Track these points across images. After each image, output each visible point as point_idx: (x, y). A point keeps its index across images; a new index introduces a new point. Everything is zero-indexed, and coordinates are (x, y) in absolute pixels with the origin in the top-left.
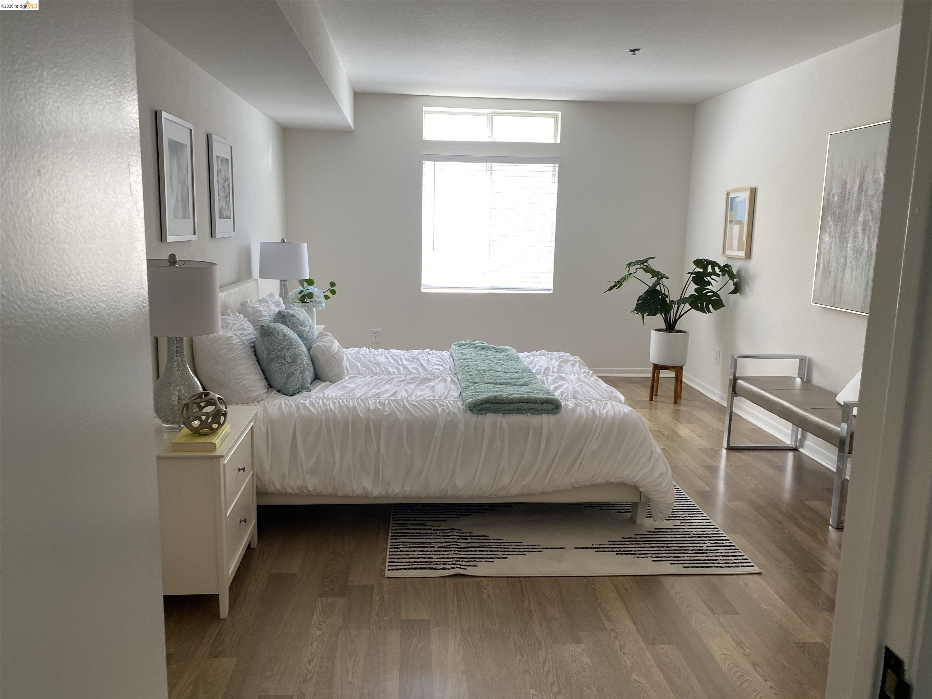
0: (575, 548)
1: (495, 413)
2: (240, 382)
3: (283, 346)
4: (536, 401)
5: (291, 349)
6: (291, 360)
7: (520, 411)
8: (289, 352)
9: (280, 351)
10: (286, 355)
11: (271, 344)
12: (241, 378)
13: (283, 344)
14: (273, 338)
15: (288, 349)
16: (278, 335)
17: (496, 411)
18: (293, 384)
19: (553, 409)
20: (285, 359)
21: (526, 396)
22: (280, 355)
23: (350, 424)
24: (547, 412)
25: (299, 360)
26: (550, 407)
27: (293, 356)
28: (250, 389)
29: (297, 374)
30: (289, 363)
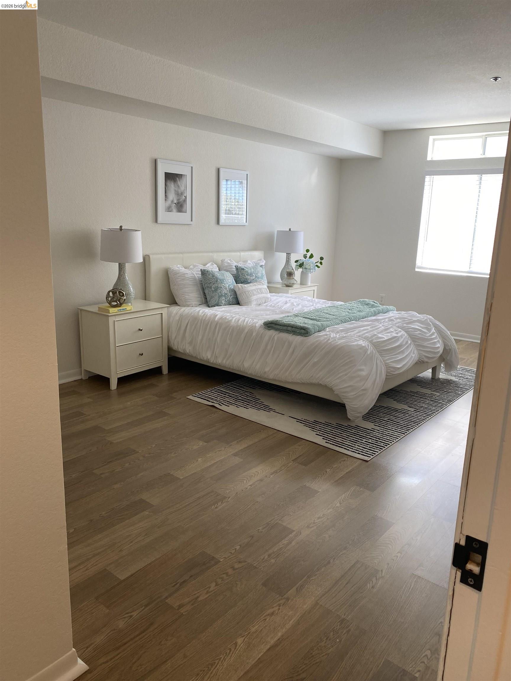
0: (289, 417)
1: (276, 330)
2: (184, 296)
3: (211, 281)
4: (297, 327)
5: (215, 284)
6: (214, 289)
7: (288, 331)
8: (214, 285)
9: (209, 284)
10: (212, 287)
11: (205, 279)
12: (185, 294)
13: (211, 280)
14: (206, 276)
15: (214, 284)
16: (209, 275)
17: (276, 329)
18: (212, 302)
19: (304, 334)
20: (211, 288)
21: (302, 325)
22: (209, 286)
23: (210, 323)
24: (301, 334)
25: (219, 290)
26: (303, 331)
27: (215, 287)
28: (188, 300)
29: (216, 298)
30: (213, 291)
